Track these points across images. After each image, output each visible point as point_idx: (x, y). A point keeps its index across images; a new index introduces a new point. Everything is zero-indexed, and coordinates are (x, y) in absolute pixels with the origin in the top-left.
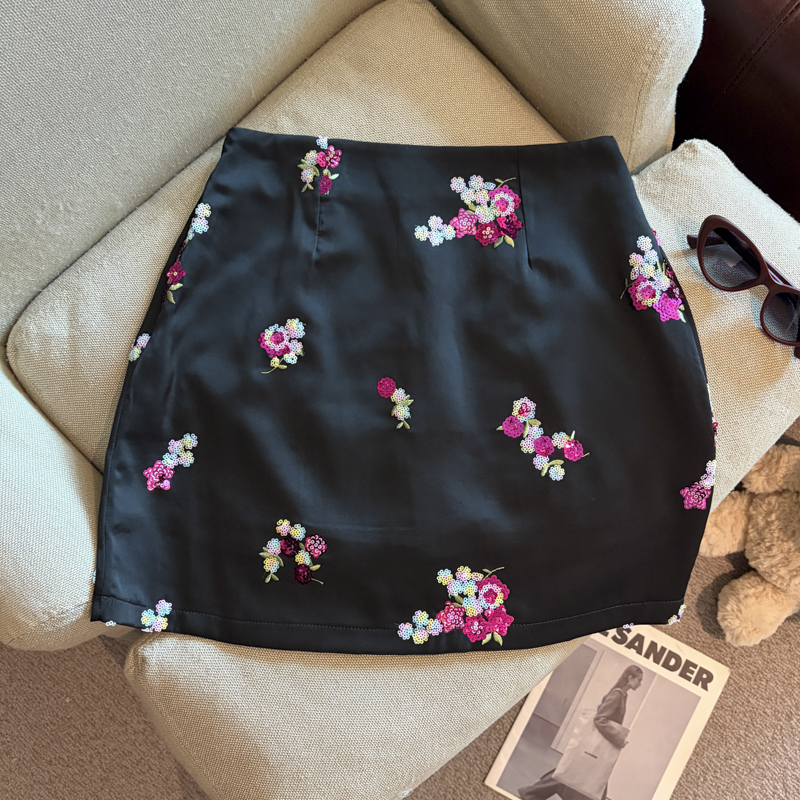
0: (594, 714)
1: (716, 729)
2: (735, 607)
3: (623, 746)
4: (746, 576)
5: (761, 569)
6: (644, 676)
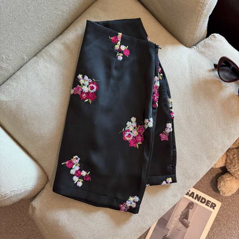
0: (179, 217)
1: (217, 221)
2: (223, 184)
3: (188, 227)
4: (226, 174)
5: (231, 172)
6: (195, 205)
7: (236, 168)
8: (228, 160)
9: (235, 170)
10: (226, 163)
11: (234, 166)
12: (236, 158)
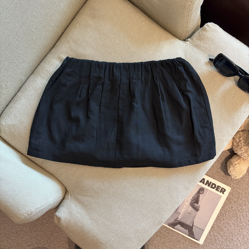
0: (190, 202)
2: (233, 168)
3: (199, 211)
5: (238, 154)
7: (242, 150)
8: (234, 143)
9: (242, 152)
10: (233, 145)
11: (241, 148)
12: (242, 141)
